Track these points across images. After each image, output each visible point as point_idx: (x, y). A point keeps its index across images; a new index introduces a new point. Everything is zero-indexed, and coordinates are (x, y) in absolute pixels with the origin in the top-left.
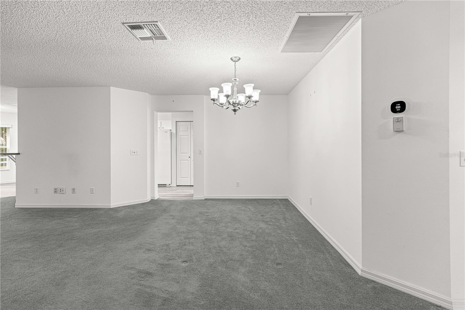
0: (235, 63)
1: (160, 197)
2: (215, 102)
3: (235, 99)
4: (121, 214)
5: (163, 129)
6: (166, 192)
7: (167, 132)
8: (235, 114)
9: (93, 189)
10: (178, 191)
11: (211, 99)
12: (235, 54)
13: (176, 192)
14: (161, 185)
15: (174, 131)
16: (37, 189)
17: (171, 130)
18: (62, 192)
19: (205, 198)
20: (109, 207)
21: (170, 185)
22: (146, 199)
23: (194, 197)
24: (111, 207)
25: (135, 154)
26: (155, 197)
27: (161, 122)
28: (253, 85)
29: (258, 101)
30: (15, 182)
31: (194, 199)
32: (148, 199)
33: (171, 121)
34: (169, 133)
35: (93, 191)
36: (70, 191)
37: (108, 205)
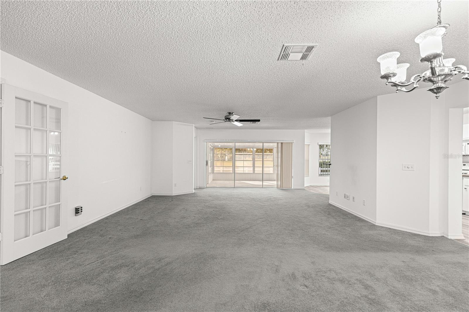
16: (337, 193)
18: (347, 198)
20: (374, 223)
22: (427, 232)
24: (376, 224)
25: (410, 169)
26: (449, 234)
32: (433, 233)
35: (364, 203)
36: (351, 199)
37: (374, 221)
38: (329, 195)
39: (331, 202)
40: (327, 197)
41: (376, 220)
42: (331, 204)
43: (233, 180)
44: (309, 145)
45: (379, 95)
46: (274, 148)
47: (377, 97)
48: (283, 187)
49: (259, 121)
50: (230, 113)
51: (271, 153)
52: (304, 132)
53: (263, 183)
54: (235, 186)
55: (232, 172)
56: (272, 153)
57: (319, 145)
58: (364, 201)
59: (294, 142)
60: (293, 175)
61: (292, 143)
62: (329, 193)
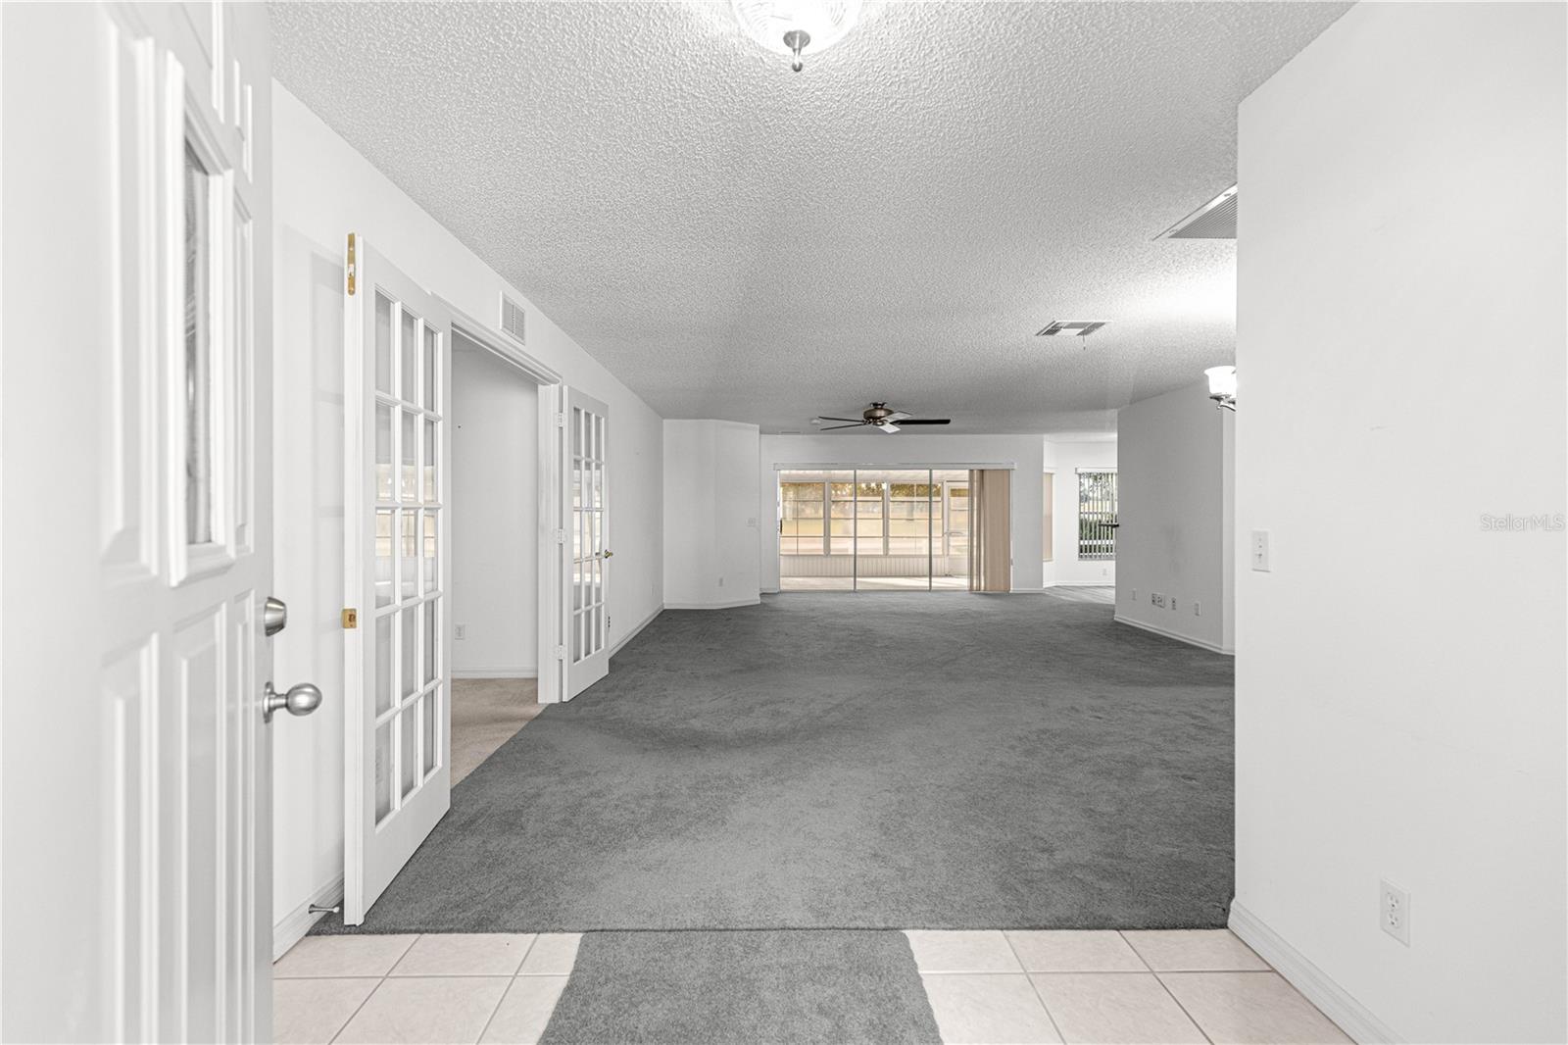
16: (1134, 593)
18: (1160, 604)
24: (1222, 652)
30: (1114, 585)
35: (1197, 609)
36: (1169, 604)
37: (1219, 646)
38: (1114, 606)
39: (1118, 617)
40: (1110, 610)
41: (1221, 644)
42: (1120, 623)
44: (1052, 474)
49: (947, 422)
50: (877, 404)
52: (1042, 440)
54: (858, 588)
57: (1079, 474)
58: (1197, 605)
59: (1015, 467)
60: (1012, 558)
61: (1009, 470)
62: (1113, 602)
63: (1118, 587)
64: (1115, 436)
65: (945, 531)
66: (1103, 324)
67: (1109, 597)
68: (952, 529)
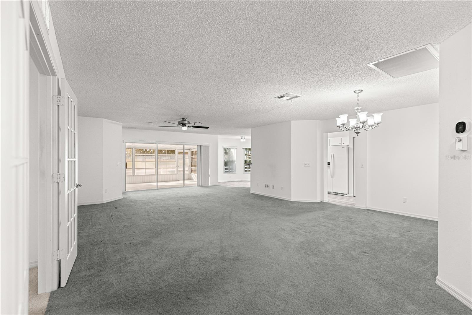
0: (358, 95)
1: (330, 202)
2: (340, 128)
3: (357, 123)
4: (293, 205)
5: (343, 144)
6: (339, 199)
7: (344, 147)
8: (358, 136)
9: (282, 187)
10: (350, 200)
11: (337, 127)
12: (358, 88)
13: (349, 201)
14: (335, 193)
15: (351, 146)
16: (258, 184)
17: (348, 145)
18: (268, 187)
19: (368, 208)
20: (290, 200)
21: (346, 194)
22: (316, 200)
23: (356, 205)
24: (292, 201)
25: (308, 166)
26: (324, 200)
27: (342, 139)
28: (367, 112)
29: (381, 123)
30: (250, 180)
31: (355, 207)
32: (318, 200)
33: (348, 137)
34: (346, 148)
35: (282, 189)
36: (271, 187)
37: (290, 199)
38: (250, 188)
39: (252, 191)
40: (249, 189)
41: (291, 198)
42: (252, 194)
43: (156, 182)
45: (293, 120)
46: (177, 150)
47: (291, 122)
48: (202, 185)
49: (208, 128)
50: (183, 119)
51: (173, 154)
52: (218, 137)
53: (184, 182)
54: (158, 188)
55: (155, 174)
56: (175, 154)
57: (224, 148)
60: (209, 174)
61: (209, 146)
62: (250, 187)
63: (251, 181)
64: (250, 137)
65: (177, 166)
66: (299, 97)
67: (248, 185)
68: (179, 165)
